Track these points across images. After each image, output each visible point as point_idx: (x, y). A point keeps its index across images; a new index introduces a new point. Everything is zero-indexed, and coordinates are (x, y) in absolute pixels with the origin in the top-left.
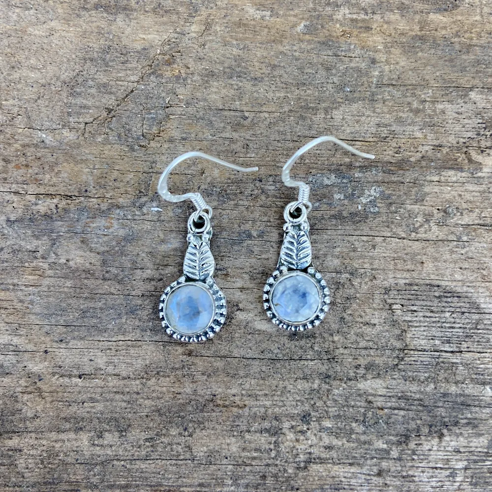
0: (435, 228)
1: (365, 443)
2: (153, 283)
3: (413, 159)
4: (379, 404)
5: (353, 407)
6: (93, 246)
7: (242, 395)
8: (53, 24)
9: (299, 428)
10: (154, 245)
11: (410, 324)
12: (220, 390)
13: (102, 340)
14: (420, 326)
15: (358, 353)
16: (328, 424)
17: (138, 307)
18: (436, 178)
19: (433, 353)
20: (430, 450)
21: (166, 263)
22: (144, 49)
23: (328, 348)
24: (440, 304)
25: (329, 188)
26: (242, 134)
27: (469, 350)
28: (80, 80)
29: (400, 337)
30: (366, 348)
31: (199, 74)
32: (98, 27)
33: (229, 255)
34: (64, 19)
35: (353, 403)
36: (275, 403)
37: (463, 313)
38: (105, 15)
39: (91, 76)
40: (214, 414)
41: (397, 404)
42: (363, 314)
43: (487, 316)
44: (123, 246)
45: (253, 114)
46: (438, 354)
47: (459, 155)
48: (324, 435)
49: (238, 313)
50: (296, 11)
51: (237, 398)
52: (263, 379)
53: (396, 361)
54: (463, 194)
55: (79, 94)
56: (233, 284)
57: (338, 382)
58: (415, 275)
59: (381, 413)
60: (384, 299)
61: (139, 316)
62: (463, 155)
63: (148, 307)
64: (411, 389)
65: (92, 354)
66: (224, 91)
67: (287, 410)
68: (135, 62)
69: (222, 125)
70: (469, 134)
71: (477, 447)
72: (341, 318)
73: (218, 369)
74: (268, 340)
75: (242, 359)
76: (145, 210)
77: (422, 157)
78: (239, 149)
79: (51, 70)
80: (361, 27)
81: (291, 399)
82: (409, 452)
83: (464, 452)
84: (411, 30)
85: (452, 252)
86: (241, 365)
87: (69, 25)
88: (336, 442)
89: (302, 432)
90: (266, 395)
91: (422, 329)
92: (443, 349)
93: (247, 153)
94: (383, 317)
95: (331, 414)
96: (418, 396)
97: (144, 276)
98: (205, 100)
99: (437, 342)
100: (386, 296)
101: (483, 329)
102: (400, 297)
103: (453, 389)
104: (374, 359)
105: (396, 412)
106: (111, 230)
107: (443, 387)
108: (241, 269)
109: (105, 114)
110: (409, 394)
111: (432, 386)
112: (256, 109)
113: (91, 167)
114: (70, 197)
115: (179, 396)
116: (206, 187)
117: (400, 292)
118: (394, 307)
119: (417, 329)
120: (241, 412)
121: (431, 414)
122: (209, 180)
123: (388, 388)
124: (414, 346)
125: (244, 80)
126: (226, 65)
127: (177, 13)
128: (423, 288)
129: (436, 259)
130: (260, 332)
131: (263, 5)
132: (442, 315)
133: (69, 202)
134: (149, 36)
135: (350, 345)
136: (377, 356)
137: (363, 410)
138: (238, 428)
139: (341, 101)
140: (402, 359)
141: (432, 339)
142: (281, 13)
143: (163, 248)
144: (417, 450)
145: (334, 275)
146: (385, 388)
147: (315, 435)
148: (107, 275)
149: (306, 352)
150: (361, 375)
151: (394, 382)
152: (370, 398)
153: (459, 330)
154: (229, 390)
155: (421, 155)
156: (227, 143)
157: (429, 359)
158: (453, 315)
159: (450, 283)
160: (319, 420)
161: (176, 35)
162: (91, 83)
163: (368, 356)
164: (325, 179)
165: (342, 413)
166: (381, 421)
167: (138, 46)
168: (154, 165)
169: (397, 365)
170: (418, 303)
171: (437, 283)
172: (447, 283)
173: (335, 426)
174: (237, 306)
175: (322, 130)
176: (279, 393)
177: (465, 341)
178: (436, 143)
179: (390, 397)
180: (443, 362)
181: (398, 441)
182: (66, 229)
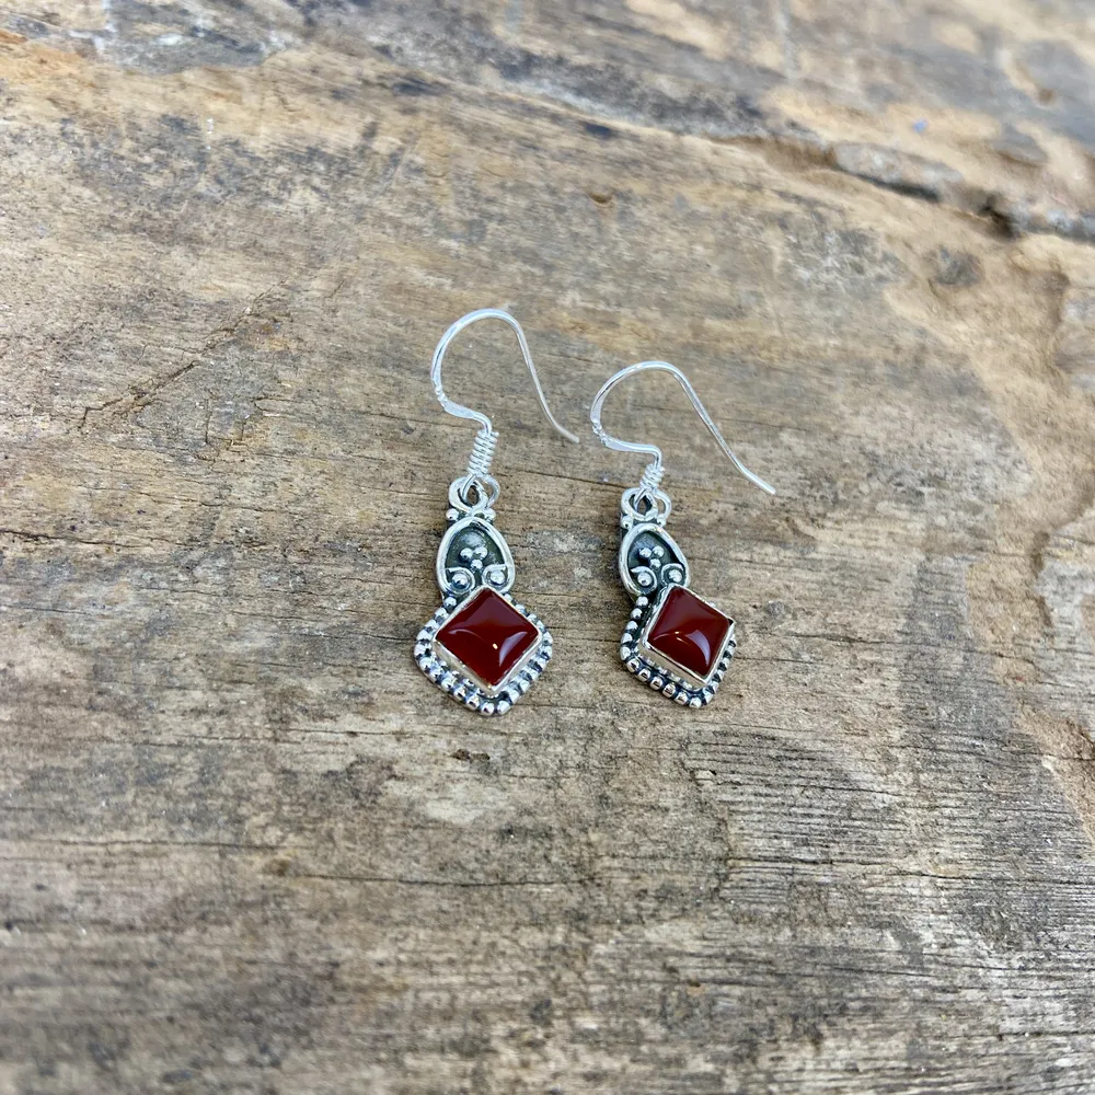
0: (753, 638)
1: (669, 1062)
2: (206, 719)
3: (704, 522)
4: (691, 974)
5: (638, 981)
6: (74, 636)
7: (400, 963)
8: (43, 243)
9: (527, 1036)
10: (214, 642)
11: (732, 808)
12: (349, 952)
13: (71, 839)
14: (751, 812)
15: (639, 867)
16: (588, 1022)
17: (167, 770)
18: (745, 556)
19: (780, 865)
20: (800, 1070)
21: (236, 676)
22: (221, 303)
23: (578, 859)
24: (780, 772)
25: (565, 557)
26: (404, 455)
27: (844, 858)
28: (86, 337)
29: (716, 835)
30: (653, 857)
31: (322, 353)
32: (134, 258)
33: (374, 666)
34: (67, 238)
35: (637, 973)
36: (471, 979)
37: (823, 789)
38: (150, 243)
39: (110, 333)
40: (334, 1010)
41: (725, 972)
42: (643, 789)
43: (866, 796)
44: (143, 641)
45: (423, 426)
46: (790, 866)
47: (776, 521)
48: (581, 1048)
49: (391, 783)
50: (495, 286)
51: (387, 972)
52: (445, 928)
53: (714, 883)
54: (792, 584)
55: (80, 360)
56: (381, 725)
57: (605, 929)
58: (729, 716)
59: (694, 992)
60: (680, 760)
61: (167, 789)
62: (784, 524)
63: (191, 769)
64: (748, 939)
65: (43, 872)
66: (369, 386)
67: (499, 995)
68: (202, 322)
69: (366, 436)
70: (788, 493)
71: (887, 1059)
72: (601, 797)
73: (345, 904)
74: (455, 842)
75: (399, 884)
76: (199, 572)
77: (720, 520)
78: (397, 479)
79: (27, 315)
80: (602, 322)
81: (506, 969)
82: (761, 1077)
83: (866, 1072)
84: (680, 335)
85: (788, 680)
86: (396, 895)
87: (75, 249)
88: (609, 1063)
89: (534, 1045)
90: (451, 962)
91: (756, 817)
92: (797, 856)
93: (413, 485)
94: (681, 796)
95: (595, 1000)
96: (763, 954)
97: (187, 704)
98: (334, 394)
99: (786, 844)
100: (683, 755)
101: (862, 819)
102: (709, 756)
103: (827, 938)
104: (671, 878)
105: (725, 989)
106: (118, 608)
107: (809, 934)
108: (398, 693)
109: (131, 398)
110: (746, 950)
111: (787, 932)
112: (429, 419)
113: (91, 484)
114: (36, 538)
115: (253, 969)
116: (332, 538)
117: (707, 747)
118: (700, 775)
119: (746, 817)
120: (396, 1001)
121: (793, 992)
122: (337, 525)
123: (704, 938)
124: (746, 850)
125: (407, 373)
126: (374, 347)
127: (287, 260)
128: (747, 741)
129: (763, 692)
130: (439, 825)
131: (439, 270)
132: (788, 792)
133: (31, 546)
134: (232, 285)
135: (622, 851)
136: (678, 872)
137: (658, 988)
138: (390, 1042)
139: (575, 421)
140: (726, 878)
141: (776, 837)
142: (470, 284)
143: (234, 647)
144: (776, 1072)
145: (582, 712)
146: (697, 938)
147: (564, 1049)
148: (100, 700)
149: (534, 867)
150: (650, 912)
151: (716, 926)
152: (672, 961)
153: (820, 820)
154: (370, 954)
155: (716, 517)
156: (374, 466)
157: (775, 877)
158: (806, 793)
159: (792, 735)
160: (569, 1014)
161: (283, 290)
162: (106, 343)
163: (659, 871)
164: (557, 541)
165: (616, 997)
166: (697, 1011)
167: (211, 298)
168: (225, 492)
169: (717, 890)
170: (741, 768)
171: (770, 732)
172: (787, 735)
173: (604, 1026)
174: (390, 768)
175: (547, 462)
176: (480, 957)
177: (834, 842)
178: (738, 500)
179: (710, 957)
180: (801, 883)
181: (735, 1055)
182: (16, 601)
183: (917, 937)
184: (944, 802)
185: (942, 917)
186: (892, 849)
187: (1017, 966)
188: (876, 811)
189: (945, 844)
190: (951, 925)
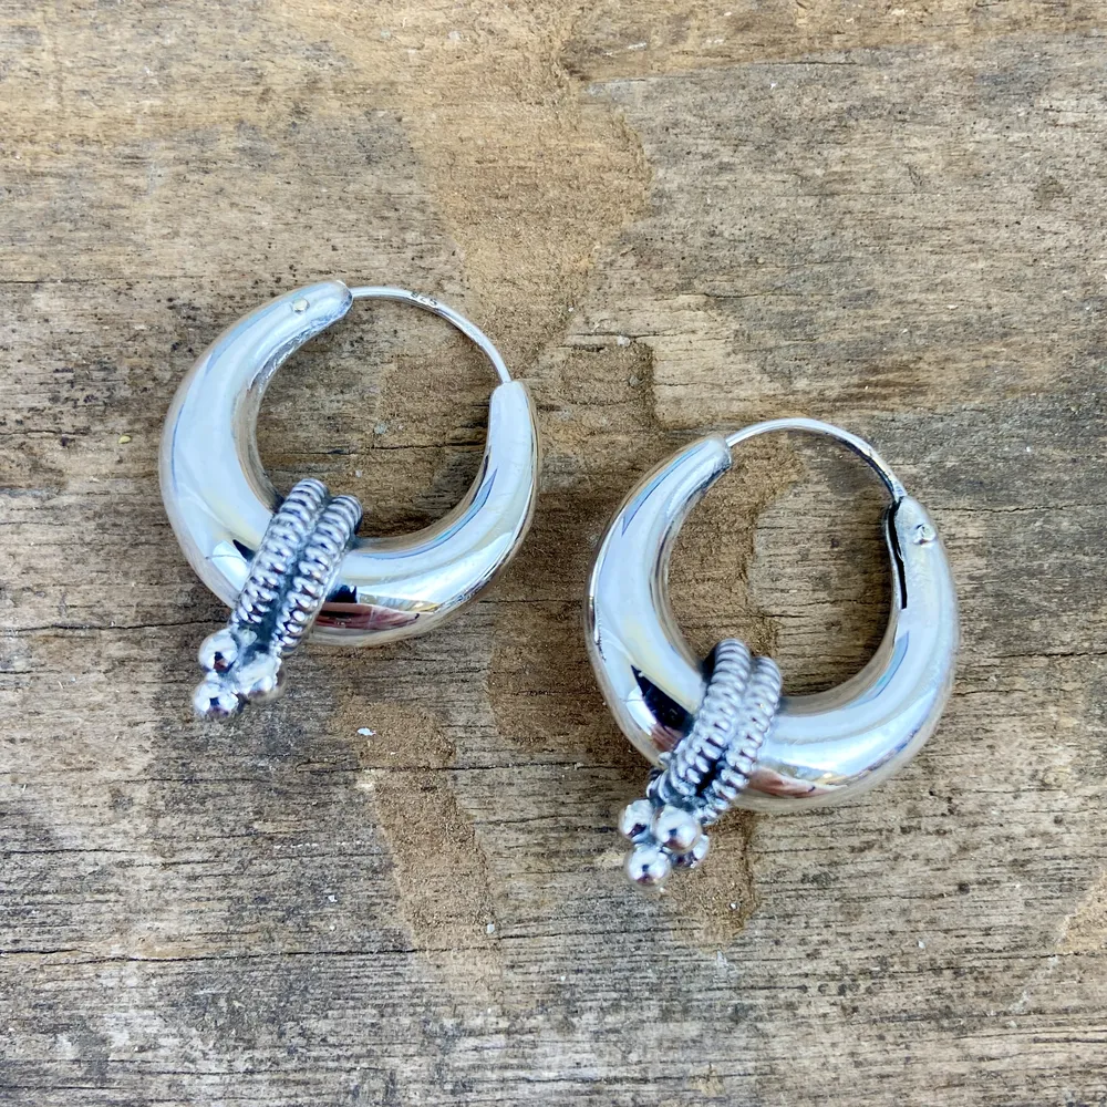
183: (104, 1041)
184: (186, 856)
185: (146, 1012)
186: (94, 927)
187: (242, 1070)
188: (81, 878)
189: (172, 916)
190: (158, 1021)
